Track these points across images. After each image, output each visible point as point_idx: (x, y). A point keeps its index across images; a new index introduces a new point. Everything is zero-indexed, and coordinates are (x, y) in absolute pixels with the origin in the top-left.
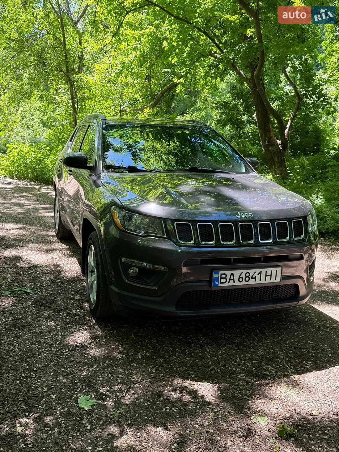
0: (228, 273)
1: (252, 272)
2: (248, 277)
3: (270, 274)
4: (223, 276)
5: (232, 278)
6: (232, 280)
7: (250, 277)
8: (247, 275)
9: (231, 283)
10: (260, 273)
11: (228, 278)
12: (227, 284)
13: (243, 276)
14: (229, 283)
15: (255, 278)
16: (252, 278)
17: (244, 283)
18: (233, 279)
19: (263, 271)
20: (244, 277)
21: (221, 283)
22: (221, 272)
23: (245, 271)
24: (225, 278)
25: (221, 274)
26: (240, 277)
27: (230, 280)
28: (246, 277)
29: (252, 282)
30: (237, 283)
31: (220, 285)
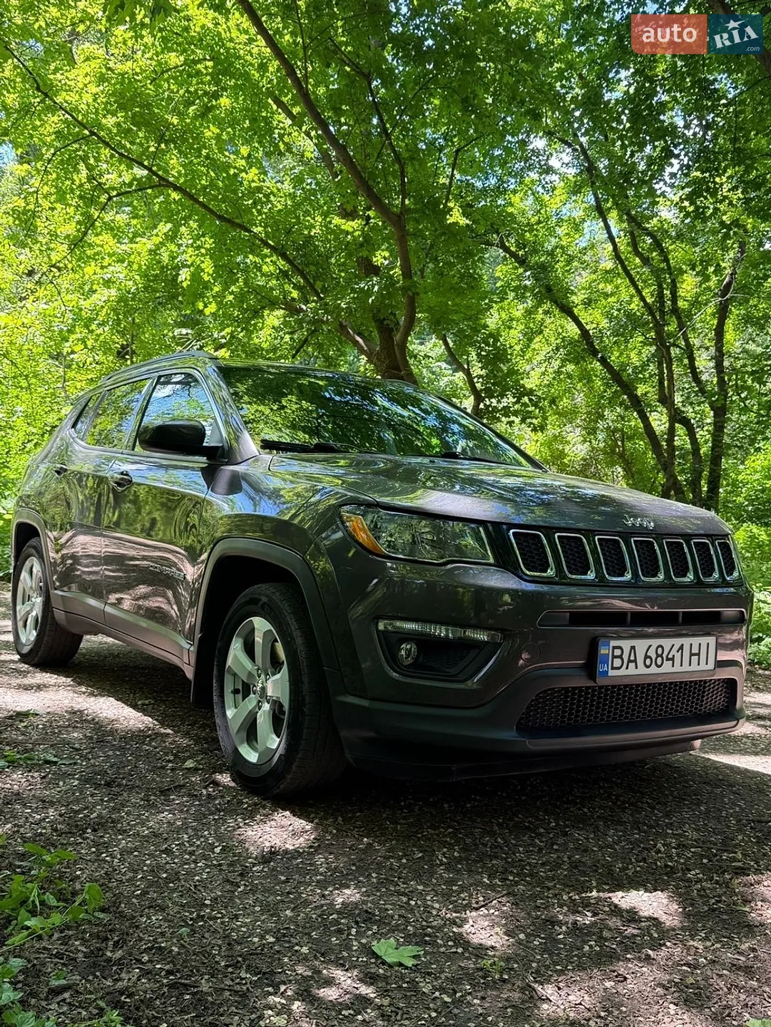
0: (626, 644)
1: (667, 643)
2: (661, 656)
3: (697, 652)
4: (618, 652)
5: (632, 658)
6: (632, 661)
7: (664, 656)
8: (660, 651)
9: (632, 670)
10: (681, 648)
11: (625, 657)
12: (622, 672)
13: (652, 653)
14: (627, 668)
15: (673, 659)
16: (668, 659)
17: (653, 669)
18: (635, 661)
19: (686, 641)
20: (654, 657)
21: (613, 668)
22: (613, 643)
23: (655, 642)
24: (620, 657)
25: (614, 648)
26: (647, 657)
27: (630, 661)
28: (658, 656)
29: (667, 667)
30: (642, 670)
31: (611, 673)
